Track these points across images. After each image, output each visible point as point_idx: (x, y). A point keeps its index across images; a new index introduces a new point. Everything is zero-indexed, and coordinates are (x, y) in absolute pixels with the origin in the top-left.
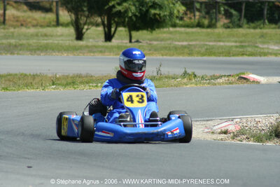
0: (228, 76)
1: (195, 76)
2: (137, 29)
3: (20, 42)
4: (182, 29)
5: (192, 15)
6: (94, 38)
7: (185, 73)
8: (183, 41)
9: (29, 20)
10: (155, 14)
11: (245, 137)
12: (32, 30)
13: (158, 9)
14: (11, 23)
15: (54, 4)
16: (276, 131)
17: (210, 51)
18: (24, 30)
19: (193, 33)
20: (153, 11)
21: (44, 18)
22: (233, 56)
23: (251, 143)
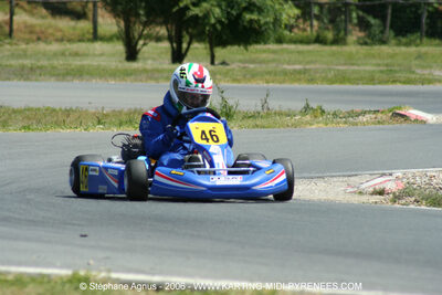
0: (375, 112)
1: (323, 111)
2: (224, 44)
3: (39, 64)
5: (309, 22)
6: (154, 59)
7: (307, 108)
8: (294, 64)
9: (50, 31)
10: (251, 21)
11: (414, 199)
12: (55, 47)
13: (256, 13)
14: (22, 36)
15: (90, 5)
17: (343, 79)
18: (42, 46)
19: (309, 52)
20: (248, 16)
21: (74, 28)
23: (423, 207)
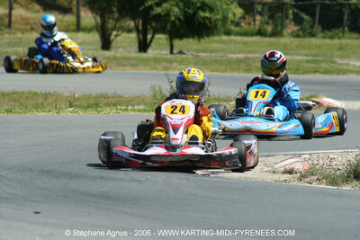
2: (181, 37)
4: (239, 38)
5: (252, 18)
6: (124, 47)
8: (238, 53)
10: (204, 18)
13: (208, 12)
14: (18, 26)
15: (75, 2)
16: (355, 171)
19: (252, 43)
20: (202, 14)
21: (61, 21)
22: (303, 73)
23: (323, 186)
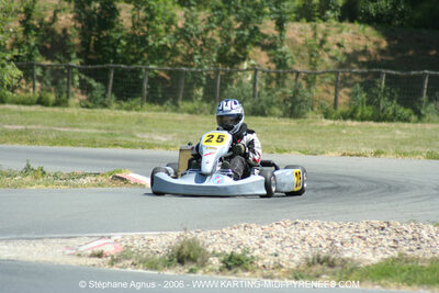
0: (95, 174)
1: (44, 173)
4: (15, 107)
5: (31, 84)
7: (28, 169)
8: (16, 124)
11: (130, 262)
16: (179, 254)
17: (64, 141)
19: (31, 112)
22: (100, 146)
23: (140, 271)
